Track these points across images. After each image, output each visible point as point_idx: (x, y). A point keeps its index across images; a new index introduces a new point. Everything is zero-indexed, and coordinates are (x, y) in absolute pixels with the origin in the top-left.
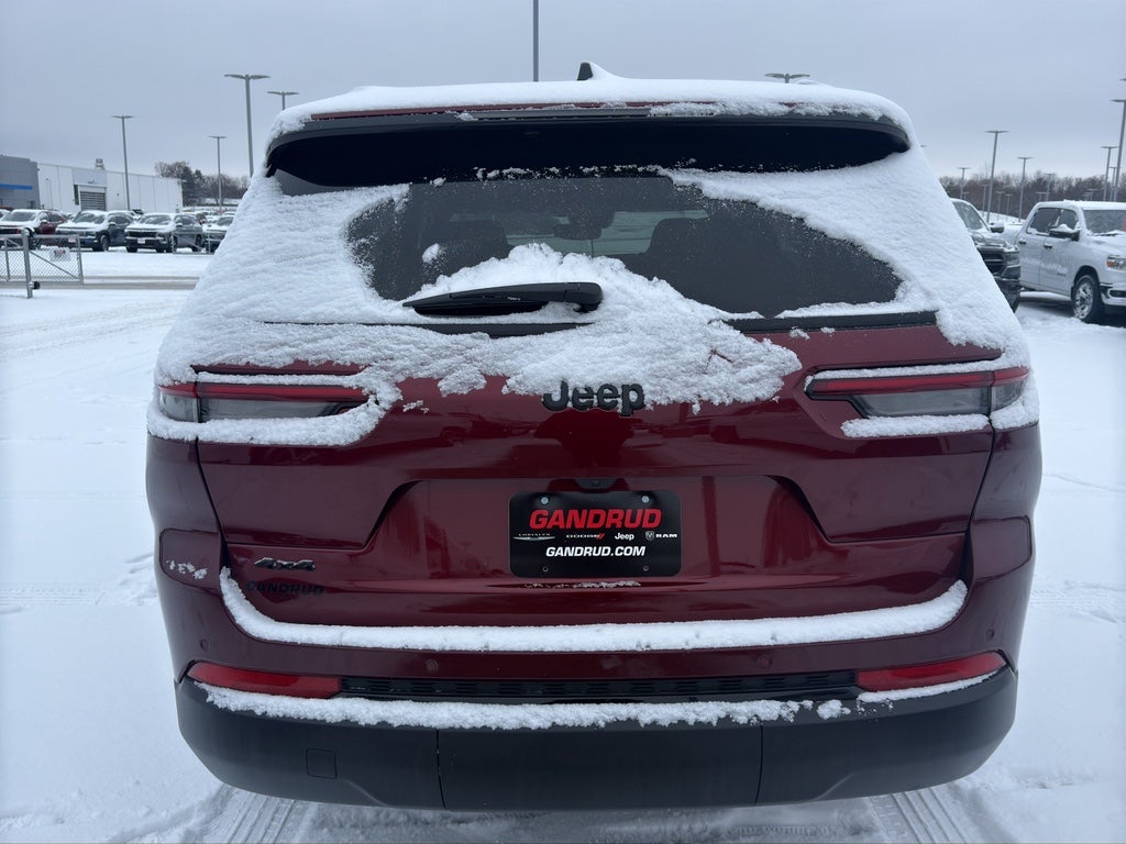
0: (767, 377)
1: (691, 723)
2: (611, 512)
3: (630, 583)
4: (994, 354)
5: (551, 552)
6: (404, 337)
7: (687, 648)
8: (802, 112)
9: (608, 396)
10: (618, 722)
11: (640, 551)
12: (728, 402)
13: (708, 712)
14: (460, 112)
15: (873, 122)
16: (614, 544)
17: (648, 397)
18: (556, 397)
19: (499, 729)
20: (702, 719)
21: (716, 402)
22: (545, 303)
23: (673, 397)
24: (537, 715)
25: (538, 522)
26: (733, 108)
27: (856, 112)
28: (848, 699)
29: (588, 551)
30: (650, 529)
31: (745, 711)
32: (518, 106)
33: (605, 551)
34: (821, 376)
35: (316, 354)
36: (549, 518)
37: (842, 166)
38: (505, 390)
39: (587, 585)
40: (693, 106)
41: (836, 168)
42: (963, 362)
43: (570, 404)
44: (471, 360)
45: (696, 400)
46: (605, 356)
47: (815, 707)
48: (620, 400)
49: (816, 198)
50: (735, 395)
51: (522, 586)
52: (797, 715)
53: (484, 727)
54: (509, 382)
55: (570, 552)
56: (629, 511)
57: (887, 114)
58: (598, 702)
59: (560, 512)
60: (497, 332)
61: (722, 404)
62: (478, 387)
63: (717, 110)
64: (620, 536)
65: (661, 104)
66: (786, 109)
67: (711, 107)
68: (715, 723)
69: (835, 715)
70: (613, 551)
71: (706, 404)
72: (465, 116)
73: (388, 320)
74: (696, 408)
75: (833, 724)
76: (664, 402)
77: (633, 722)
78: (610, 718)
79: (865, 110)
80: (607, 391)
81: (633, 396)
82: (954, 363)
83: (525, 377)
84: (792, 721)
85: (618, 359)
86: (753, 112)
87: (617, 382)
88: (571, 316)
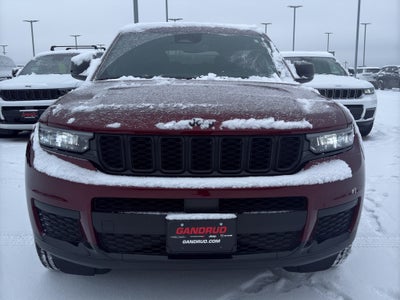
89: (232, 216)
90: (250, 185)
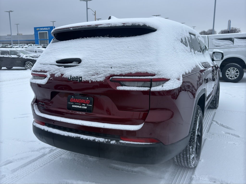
0: (103, 77)
1: (88, 140)
2: (82, 100)
3: (84, 113)
4: (154, 75)
5: (73, 106)
6: (53, 67)
7: (89, 126)
8: (126, 25)
9: (77, 79)
10: (77, 137)
11: (86, 108)
12: (95, 81)
13: (91, 138)
14: (71, 28)
15: (141, 26)
16: (82, 106)
17: (83, 79)
18: (69, 78)
19: (61, 135)
20: (90, 139)
21: (93, 81)
22: (73, 62)
23: (86, 79)
24: (66, 134)
25: (71, 101)
26: (113, 25)
27: (137, 24)
28: (117, 141)
29: (78, 107)
30: (87, 104)
31: (97, 139)
32: (79, 27)
33: (80, 107)
34: (113, 77)
35: (43, 69)
36: (73, 100)
37: (136, 36)
38: (63, 77)
39: (78, 112)
40: (106, 25)
41: (135, 36)
42: (144, 76)
43: (71, 80)
44: (60, 71)
45: (90, 80)
46: (78, 71)
47: (110, 141)
48: (78, 79)
49: (126, 42)
50: (96, 80)
51: (68, 111)
52: (106, 142)
53: (59, 134)
54: (64, 75)
55: (76, 106)
56: (85, 100)
57: (145, 24)
58: (76, 133)
59: (75, 99)
60: (65, 67)
61: (94, 81)
62: (60, 76)
63: (110, 25)
64: (83, 105)
65: (101, 25)
66: (123, 24)
67: (109, 25)
68: (92, 140)
69: (113, 143)
70: (82, 107)
71: (92, 81)
72: (71, 29)
73: (53, 64)
74: (90, 82)
75: (113, 145)
76: (85, 80)
77: (79, 137)
78: (76, 136)
79: (139, 24)
80: (77, 78)
81: (80, 79)
82: (142, 76)
83: (66, 75)
84: (105, 143)
85: (80, 72)
86: (116, 26)
87: (79, 76)
88: (77, 64)
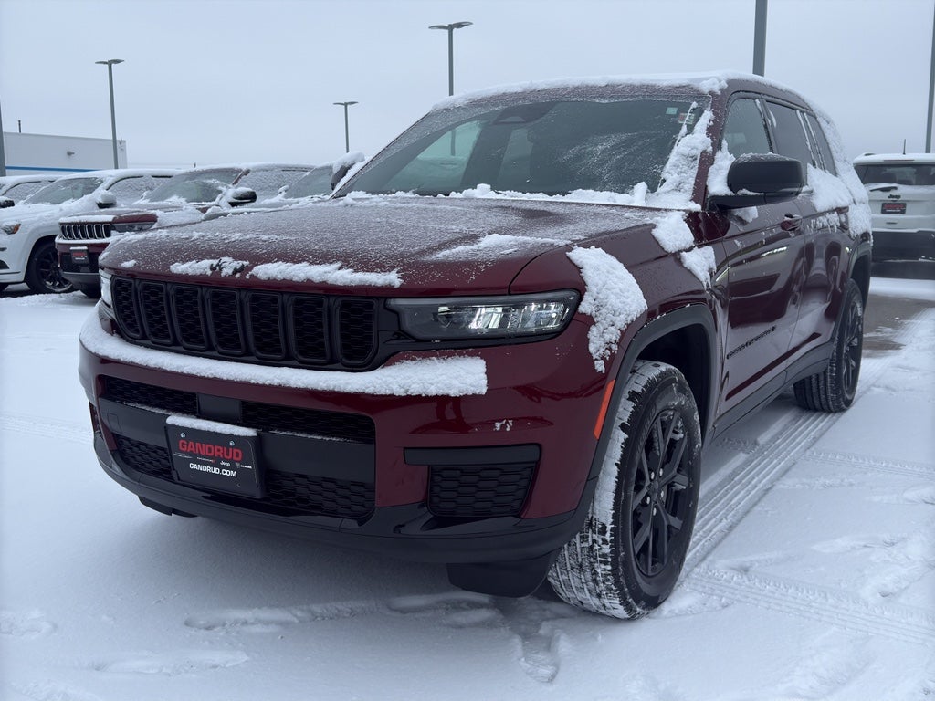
89: (250, 432)
90: (276, 382)
